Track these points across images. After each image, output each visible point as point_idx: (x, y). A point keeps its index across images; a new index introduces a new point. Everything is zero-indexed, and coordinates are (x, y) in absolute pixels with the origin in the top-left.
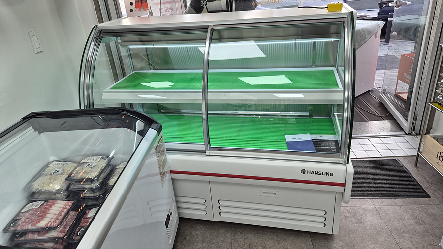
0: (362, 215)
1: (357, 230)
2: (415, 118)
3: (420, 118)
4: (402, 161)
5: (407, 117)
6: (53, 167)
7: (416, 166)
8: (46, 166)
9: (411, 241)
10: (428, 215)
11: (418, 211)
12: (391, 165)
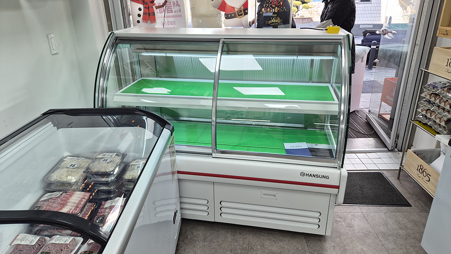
0: (351, 220)
1: (347, 233)
2: (397, 137)
3: (401, 136)
4: (386, 174)
5: (390, 135)
6: (68, 161)
7: (398, 178)
8: (61, 160)
9: (395, 243)
10: (409, 221)
11: (401, 218)
12: (377, 177)
